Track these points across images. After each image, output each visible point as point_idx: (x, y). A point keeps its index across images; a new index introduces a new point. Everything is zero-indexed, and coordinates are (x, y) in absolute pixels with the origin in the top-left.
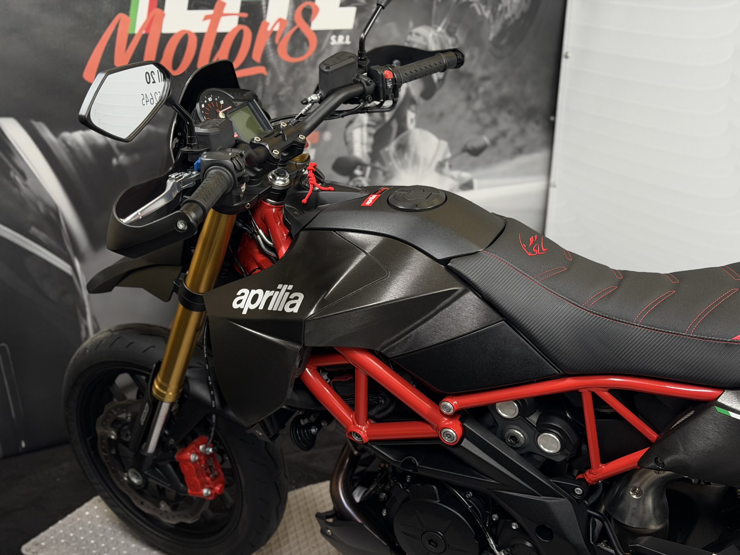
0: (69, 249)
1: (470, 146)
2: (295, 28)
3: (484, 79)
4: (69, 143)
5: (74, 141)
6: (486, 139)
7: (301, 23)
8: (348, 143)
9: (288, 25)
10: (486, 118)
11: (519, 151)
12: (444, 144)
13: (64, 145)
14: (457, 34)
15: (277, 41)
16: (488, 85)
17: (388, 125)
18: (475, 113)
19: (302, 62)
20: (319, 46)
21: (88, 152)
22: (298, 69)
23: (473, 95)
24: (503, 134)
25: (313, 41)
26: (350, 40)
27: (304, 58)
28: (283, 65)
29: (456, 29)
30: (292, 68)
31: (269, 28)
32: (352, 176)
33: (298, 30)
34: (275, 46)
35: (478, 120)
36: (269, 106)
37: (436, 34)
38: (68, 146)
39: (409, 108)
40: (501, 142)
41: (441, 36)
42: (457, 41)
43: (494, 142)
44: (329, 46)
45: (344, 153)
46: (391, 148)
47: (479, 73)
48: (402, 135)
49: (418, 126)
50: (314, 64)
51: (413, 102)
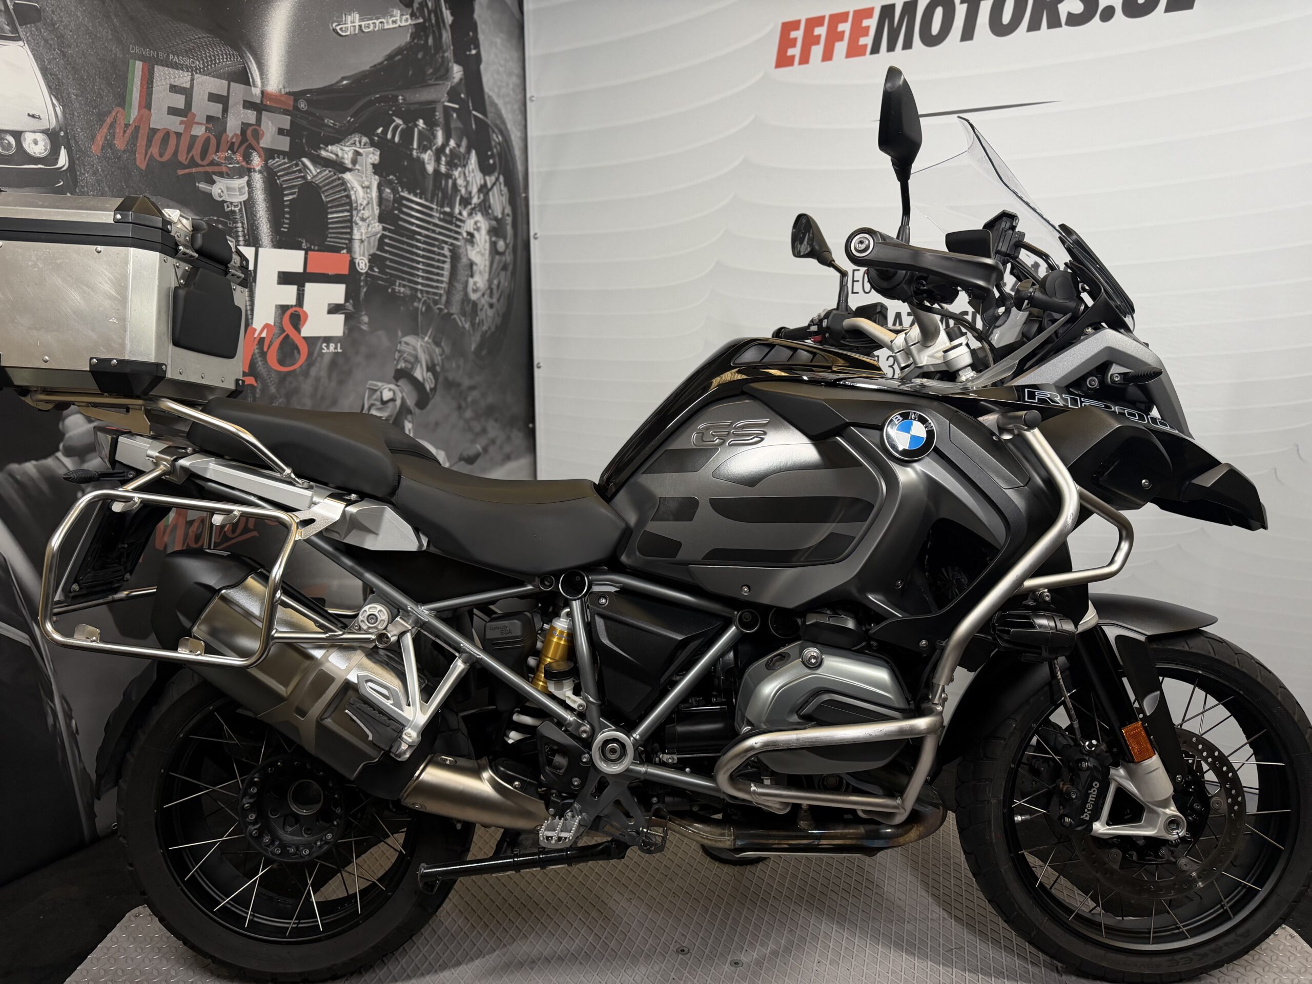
0: (25, 612)
1: (465, 454)
2: (284, 334)
3: (472, 388)
4: (18, 477)
5: (25, 473)
6: (479, 447)
7: (290, 330)
9: (276, 331)
10: (477, 427)
11: (508, 458)
13: (11, 480)
14: (443, 344)
15: (265, 350)
16: (475, 394)
18: (467, 421)
19: (295, 370)
20: (310, 354)
21: (45, 487)
22: (289, 379)
23: (464, 405)
24: (493, 442)
25: (304, 348)
26: (341, 348)
27: (296, 367)
28: (273, 375)
29: (441, 339)
30: (283, 377)
31: (256, 335)
33: (287, 336)
34: (263, 355)
35: (470, 429)
37: (423, 344)
38: (16, 480)
39: (406, 419)
40: (492, 449)
41: (428, 346)
42: (443, 351)
43: (485, 450)
44: (321, 355)
47: (466, 382)
50: (306, 373)
51: (409, 412)
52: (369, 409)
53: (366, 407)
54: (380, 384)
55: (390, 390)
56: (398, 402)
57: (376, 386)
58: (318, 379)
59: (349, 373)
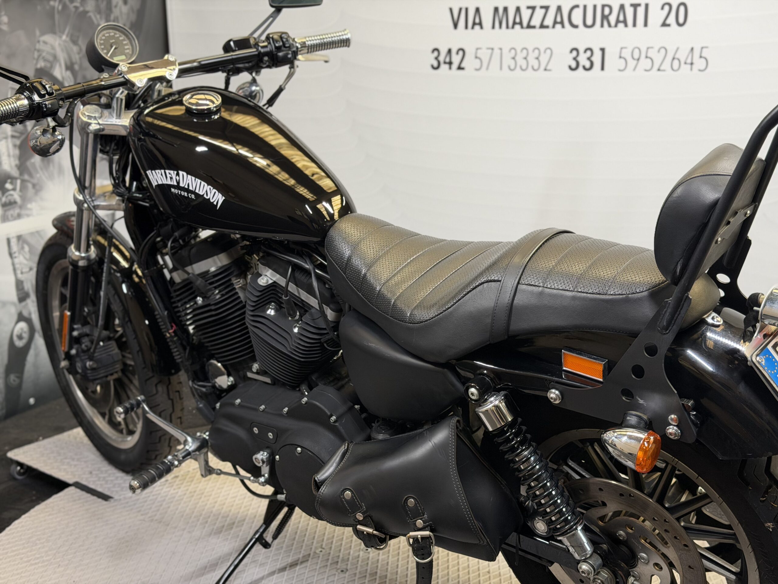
32: (4, 190)
37: (61, 43)
41: (66, 44)
46: (36, 159)
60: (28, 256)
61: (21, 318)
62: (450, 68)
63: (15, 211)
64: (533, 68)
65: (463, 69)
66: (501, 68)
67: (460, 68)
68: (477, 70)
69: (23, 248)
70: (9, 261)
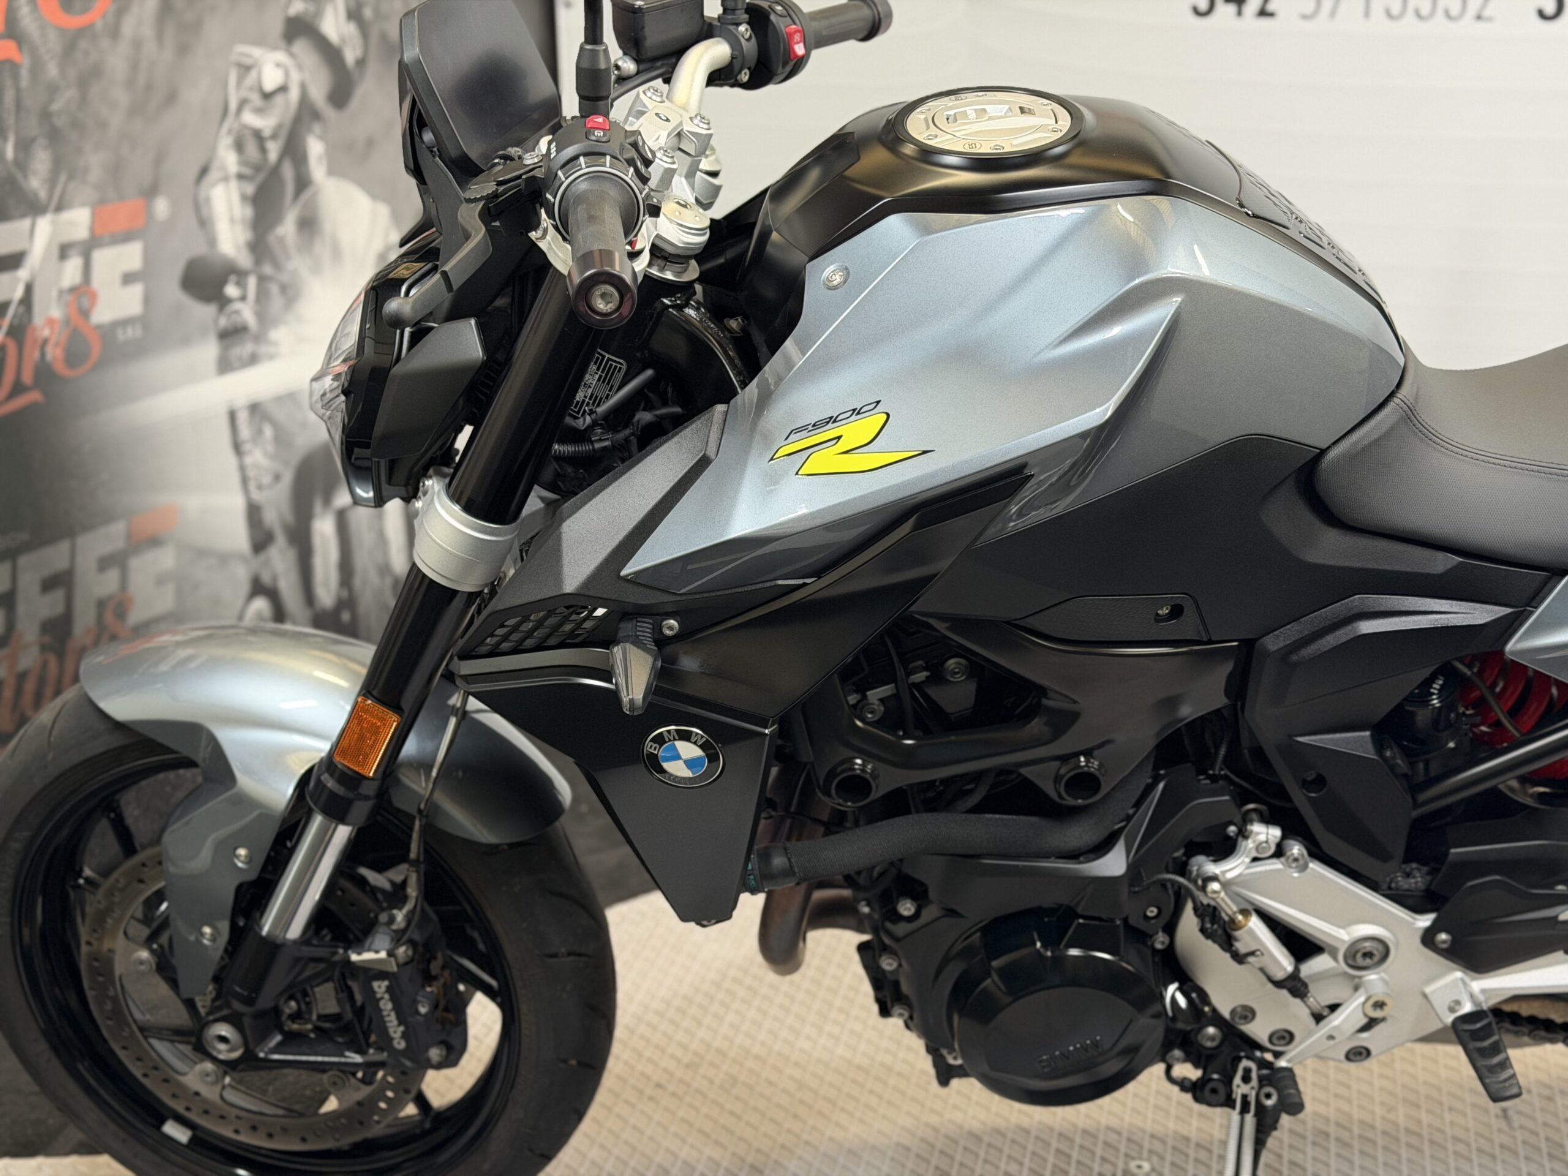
8: (204, 223)
12: (383, 211)
17: (275, 172)
19: (91, 26)
22: (83, 44)
27: (94, 16)
28: (52, 36)
30: (71, 43)
32: (223, 302)
36: (33, 140)
39: (310, 131)
45: (199, 249)
46: (287, 228)
48: (305, 196)
49: (331, 172)
50: (114, 32)
51: (316, 115)
52: (239, 110)
53: (233, 105)
54: (256, 52)
55: (278, 65)
56: (294, 94)
57: (249, 56)
58: (137, 44)
59: (196, 27)
60: (270, 448)
61: (258, 588)
62: (1239, 13)
63: (246, 349)
64: (1447, 14)
65: (1271, 15)
66: (1367, 14)
67: (1263, 13)
68: (1305, 17)
69: (259, 432)
70: (230, 460)
